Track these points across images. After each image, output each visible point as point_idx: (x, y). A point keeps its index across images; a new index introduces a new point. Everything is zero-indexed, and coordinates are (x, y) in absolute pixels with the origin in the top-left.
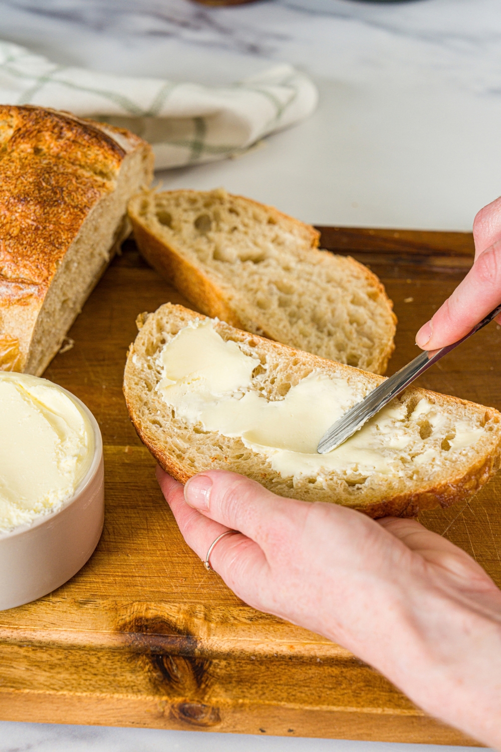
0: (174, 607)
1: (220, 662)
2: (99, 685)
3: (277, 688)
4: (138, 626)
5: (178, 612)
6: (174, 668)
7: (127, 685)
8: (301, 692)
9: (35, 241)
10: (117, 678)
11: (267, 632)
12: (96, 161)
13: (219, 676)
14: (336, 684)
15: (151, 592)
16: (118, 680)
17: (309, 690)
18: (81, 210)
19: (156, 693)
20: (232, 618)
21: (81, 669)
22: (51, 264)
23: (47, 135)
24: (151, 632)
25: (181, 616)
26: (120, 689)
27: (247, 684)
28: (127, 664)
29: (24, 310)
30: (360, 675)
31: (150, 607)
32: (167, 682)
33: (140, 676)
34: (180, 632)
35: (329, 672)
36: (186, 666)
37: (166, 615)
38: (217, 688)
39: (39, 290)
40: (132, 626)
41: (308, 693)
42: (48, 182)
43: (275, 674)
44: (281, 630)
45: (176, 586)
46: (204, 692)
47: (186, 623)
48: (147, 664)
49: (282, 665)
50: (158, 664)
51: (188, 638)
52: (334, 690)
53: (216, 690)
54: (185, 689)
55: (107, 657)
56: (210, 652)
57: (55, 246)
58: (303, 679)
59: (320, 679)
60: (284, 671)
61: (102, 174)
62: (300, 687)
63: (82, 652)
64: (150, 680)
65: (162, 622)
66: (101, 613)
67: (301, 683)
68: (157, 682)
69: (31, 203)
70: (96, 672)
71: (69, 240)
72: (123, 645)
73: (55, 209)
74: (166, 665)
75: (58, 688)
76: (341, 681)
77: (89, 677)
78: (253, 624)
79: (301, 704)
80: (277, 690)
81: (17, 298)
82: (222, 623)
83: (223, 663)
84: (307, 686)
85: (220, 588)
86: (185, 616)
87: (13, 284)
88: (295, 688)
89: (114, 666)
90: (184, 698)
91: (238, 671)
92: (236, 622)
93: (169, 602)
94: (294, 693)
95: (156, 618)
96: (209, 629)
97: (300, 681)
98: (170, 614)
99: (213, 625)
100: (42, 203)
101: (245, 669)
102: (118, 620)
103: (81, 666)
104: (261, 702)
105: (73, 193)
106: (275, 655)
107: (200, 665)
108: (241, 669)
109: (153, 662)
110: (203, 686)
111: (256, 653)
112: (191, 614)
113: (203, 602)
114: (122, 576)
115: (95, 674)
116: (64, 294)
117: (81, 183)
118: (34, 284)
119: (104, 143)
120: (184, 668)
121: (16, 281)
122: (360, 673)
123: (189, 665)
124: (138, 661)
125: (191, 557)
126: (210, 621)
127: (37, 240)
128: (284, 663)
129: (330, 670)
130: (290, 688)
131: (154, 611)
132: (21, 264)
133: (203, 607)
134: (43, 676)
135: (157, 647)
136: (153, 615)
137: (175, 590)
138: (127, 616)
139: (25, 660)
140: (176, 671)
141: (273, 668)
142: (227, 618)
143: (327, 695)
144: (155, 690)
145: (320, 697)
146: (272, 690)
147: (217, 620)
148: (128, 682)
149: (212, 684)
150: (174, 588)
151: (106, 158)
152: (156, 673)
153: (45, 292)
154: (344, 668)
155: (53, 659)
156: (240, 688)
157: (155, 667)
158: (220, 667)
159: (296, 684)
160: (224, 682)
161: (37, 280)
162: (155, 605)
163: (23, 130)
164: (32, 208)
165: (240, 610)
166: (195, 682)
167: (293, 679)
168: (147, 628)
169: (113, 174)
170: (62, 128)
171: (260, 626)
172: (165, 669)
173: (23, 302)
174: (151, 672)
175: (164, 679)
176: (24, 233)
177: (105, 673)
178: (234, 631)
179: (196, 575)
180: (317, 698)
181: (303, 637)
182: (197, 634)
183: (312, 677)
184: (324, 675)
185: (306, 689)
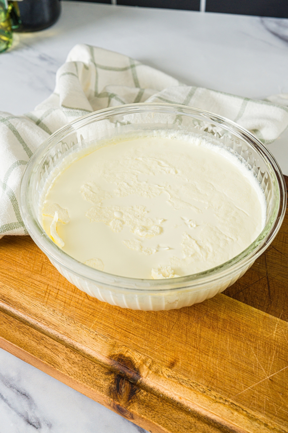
0: (139, 356)
1: (144, 392)
2: (88, 380)
3: (161, 417)
4: (119, 358)
5: (139, 359)
6: (123, 386)
7: (99, 386)
8: (171, 424)
10: (97, 380)
11: (173, 386)
13: (139, 399)
14: (189, 427)
15: (133, 343)
16: (97, 382)
17: (175, 425)
19: (109, 396)
20: (161, 372)
21: (84, 369)
24: (123, 364)
25: (139, 361)
26: (95, 386)
27: (150, 409)
28: (104, 375)
30: (203, 428)
31: (129, 351)
32: (116, 392)
33: (106, 383)
34: (135, 369)
35: (189, 420)
36: (128, 388)
37: (133, 358)
38: (136, 405)
40: (116, 357)
41: (174, 426)
43: (164, 409)
44: (179, 388)
45: (145, 345)
46: (129, 405)
47: (140, 366)
48: (113, 379)
49: (170, 406)
50: (117, 381)
51: (137, 373)
52: (186, 430)
53: (135, 405)
54: (122, 399)
55: (98, 368)
56: (144, 384)
58: (175, 417)
59: (183, 421)
60: (169, 409)
62: (172, 421)
63: (89, 361)
64: (110, 387)
65: (130, 361)
66: (107, 345)
67: (174, 420)
68: (112, 390)
70: (90, 374)
72: (110, 364)
74: (120, 383)
75: (70, 374)
76: (192, 427)
77: (85, 375)
78: (168, 379)
79: (168, 430)
80: (161, 418)
82: (155, 373)
83: (145, 393)
84: (175, 422)
85: (164, 354)
86: (141, 362)
88: (170, 421)
89: (99, 374)
90: (119, 403)
91: (149, 400)
92: (161, 375)
93: (138, 352)
94: (167, 423)
95: (129, 358)
96: (148, 373)
97: (174, 418)
98: (135, 358)
99: (151, 372)
101: (153, 401)
102: (112, 351)
103: (85, 367)
104: (151, 421)
106: (172, 398)
107: (134, 390)
108: (151, 400)
109: (115, 379)
110: (130, 401)
111: (164, 394)
112: (144, 362)
113: (153, 358)
114: (125, 331)
115: (89, 374)
120: (127, 388)
122: (203, 427)
123: (130, 388)
124: (110, 376)
125: (159, 333)
126: (150, 369)
128: (172, 405)
129: (190, 419)
130: (167, 420)
131: (129, 354)
133: (151, 361)
134: (68, 365)
135: (123, 371)
136: (128, 355)
137: (144, 347)
138: (117, 352)
139: (65, 355)
140: (123, 388)
141: (165, 406)
142: (159, 371)
143: (182, 431)
144: (109, 394)
145: (178, 430)
146: (159, 417)
147: (154, 370)
148: (100, 384)
149: (135, 402)
150: (144, 346)
152: (114, 385)
154: (197, 420)
155: (76, 359)
156: (146, 410)
157: (115, 382)
158: (143, 395)
159: (171, 419)
160: (140, 403)
162: (131, 351)
165: (167, 370)
166: (128, 397)
167: (171, 416)
168: (122, 361)
171: (171, 382)
172: (119, 385)
174: (112, 384)
175: (116, 390)
177: (93, 376)
178: (158, 379)
179: (157, 343)
180: (177, 430)
181: (187, 396)
182: (142, 373)
183: (180, 419)
184: (186, 420)
185: (175, 423)
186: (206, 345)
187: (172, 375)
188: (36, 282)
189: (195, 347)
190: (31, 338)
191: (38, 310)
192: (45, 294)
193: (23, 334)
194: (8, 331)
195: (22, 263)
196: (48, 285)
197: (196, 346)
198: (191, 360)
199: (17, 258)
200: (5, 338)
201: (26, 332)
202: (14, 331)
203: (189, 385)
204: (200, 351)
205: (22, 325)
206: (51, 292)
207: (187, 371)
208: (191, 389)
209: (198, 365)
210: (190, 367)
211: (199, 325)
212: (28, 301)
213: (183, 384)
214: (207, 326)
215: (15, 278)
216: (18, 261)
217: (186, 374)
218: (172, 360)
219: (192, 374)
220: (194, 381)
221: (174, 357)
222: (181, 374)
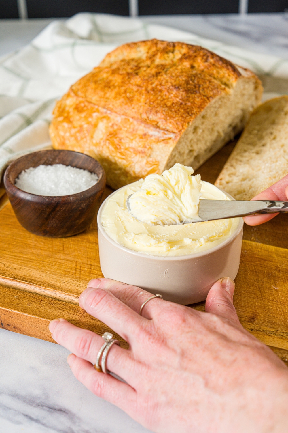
9: (179, 110)
12: (224, 77)
18: (208, 98)
22: (184, 123)
23: (199, 59)
29: (165, 146)
39: (175, 137)
42: (193, 81)
44: (268, 339)
57: (188, 114)
61: (226, 84)
69: (181, 90)
71: (198, 113)
73: (193, 95)
81: (162, 138)
87: (162, 131)
100: (187, 91)
105: (206, 89)
116: (191, 146)
117: (211, 85)
118: (173, 133)
119: (230, 67)
121: (164, 130)
127: (180, 110)
132: (168, 121)
151: (229, 76)
153: (178, 138)
161: (175, 131)
163: (187, 55)
164: (181, 93)
165: (247, 324)
169: (232, 85)
170: (208, 57)
171: (256, 335)
173: (166, 141)
176: (174, 105)
186: (286, 297)
187: (255, 329)
188: (60, 261)
189: (273, 301)
190: (71, 313)
191: (71, 286)
192: (76, 271)
193: (61, 310)
194: (40, 309)
195: (36, 245)
196: (76, 262)
197: (274, 299)
198: (273, 313)
199: (29, 241)
200: (38, 316)
201: (63, 307)
202: (48, 308)
203: (278, 335)
204: (281, 303)
205: (56, 301)
206: (82, 268)
207: (272, 323)
208: (282, 339)
209: (283, 316)
210: (274, 319)
211: (273, 280)
212: (56, 279)
213: (271, 335)
214: (282, 281)
215: (33, 260)
216: (31, 244)
217: (272, 325)
218: (250, 315)
219: (279, 325)
220: (284, 331)
221: (252, 312)
222: (266, 327)
